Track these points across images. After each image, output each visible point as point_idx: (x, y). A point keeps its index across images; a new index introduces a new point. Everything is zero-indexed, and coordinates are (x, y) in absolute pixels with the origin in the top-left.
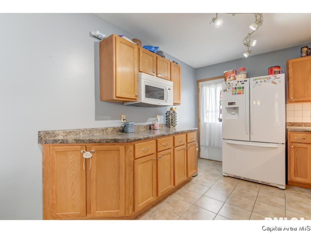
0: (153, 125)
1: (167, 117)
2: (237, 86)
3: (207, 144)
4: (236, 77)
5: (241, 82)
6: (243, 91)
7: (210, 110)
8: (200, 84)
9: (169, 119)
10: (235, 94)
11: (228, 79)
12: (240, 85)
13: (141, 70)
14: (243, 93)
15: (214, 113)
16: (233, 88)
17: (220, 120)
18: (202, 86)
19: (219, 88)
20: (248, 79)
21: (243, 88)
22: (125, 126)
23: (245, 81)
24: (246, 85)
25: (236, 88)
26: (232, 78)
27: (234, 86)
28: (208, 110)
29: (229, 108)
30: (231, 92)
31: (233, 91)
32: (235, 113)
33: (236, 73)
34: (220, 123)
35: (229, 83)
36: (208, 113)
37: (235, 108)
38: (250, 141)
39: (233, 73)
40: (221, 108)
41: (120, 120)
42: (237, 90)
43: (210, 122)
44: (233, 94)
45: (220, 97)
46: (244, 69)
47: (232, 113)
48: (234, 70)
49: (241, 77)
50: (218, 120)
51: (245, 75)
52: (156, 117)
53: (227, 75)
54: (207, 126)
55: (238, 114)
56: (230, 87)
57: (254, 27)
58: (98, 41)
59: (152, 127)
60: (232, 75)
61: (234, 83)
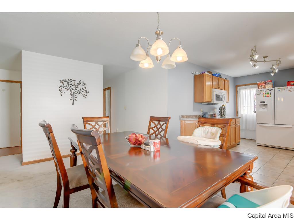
0: (215, 114)
1: (220, 110)
2: (266, 92)
3: (244, 128)
4: (266, 86)
5: (269, 90)
6: (270, 95)
7: (246, 105)
8: (238, 88)
9: (222, 111)
10: (265, 96)
11: (260, 87)
12: (268, 91)
13: (213, 87)
14: (270, 96)
15: (249, 108)
16: (264, 93)
17: (255, 112)
18: (240, 89)
19: (253, 91)
20: (273, 88)
21: (270, 93)
22: (204, 114)
23: (271, 89)
24: (272, 92)
25: (265, 93)
26: (263, 87)
27: (265, 92)
28: (244, 105)
29: (261, 105)
30: (263, 95)
31: (264, 95)
32: (265, 108)
33: (266, 83)
34: (254, 113)
35: (261, 90)
36: (244, 107)
37: (265, 105)
38: (275, 124)
39: (264, 83)
40: (256, 105)
41: (200, 112)
42: (266, 94)
43: (246, 113)
44: (264, 96)
45: (255, 98)
46: (271, 81)
47: (263, 108)
48: (264, 82)
49: (269, 86)
50: (254, 112)
51: (272, 85)
52: (214, 110)
53: (259, 84)
54: (244, 116)
55: (267, 108)
56: (262, 93)
57: (276, 67)
58: (194, 75)
59: (214, 115)
60: (263, 85)
61: (264, 90)
